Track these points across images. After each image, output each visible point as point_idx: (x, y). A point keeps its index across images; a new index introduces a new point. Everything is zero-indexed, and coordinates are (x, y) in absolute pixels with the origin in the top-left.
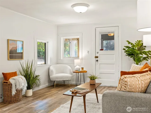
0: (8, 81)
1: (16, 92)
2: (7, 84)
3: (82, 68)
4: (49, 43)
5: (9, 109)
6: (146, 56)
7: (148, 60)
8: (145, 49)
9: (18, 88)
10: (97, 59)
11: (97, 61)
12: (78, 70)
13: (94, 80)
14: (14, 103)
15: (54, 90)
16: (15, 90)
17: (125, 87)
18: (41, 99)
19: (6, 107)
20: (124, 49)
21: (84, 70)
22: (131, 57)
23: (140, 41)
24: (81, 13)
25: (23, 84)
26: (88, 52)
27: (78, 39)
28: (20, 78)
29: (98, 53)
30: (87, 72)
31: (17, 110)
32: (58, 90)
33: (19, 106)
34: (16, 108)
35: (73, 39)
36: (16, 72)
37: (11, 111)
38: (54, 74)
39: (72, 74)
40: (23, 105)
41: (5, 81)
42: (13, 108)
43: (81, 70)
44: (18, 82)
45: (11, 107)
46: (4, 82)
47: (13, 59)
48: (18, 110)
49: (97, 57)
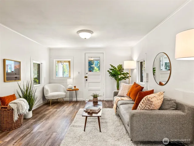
0: (7, 105)
1: (18, 117)
2: (6, 109)
3: (74, 86)
4: (43, 64)
5: (13, 139)
6: (124, 76)
7: (126, 80)
8: (123, 71)
9: (21, 112)
10: (86, 79)
11: (87, 80)
12: (71, 88)
13: (96, 97)
14: (16, 129)
15: (51, 108)
16: (17, 115)
17: (150, 106)
18: (43, 119)
19: (7, 136)
20: (108, 71)
21: (76, 88)
22: (113, 77)
23: (121, 65)
24: (85, 38)
25: (26, 108)
26: (79, 73)
27: (69, 62)
28: (22, 102)
29: (87, 74)
30: (78, 90)
31: (23, 138)
32: (55, 108)
33: (23, 133)
34: (22, 135)
35: (65, 62)
36: (14, 94)
37: (17, 141)
38: (49, 92)
39: (65, 92)
40: (28, 130)
41: (3, 106)
42: (18, 136)
43: (73, 88)
44: (20, 106)
45: (14, 134)
46: (2, 108)
47: (10, 81)
48: (25, 138)
49: (86, 77)
